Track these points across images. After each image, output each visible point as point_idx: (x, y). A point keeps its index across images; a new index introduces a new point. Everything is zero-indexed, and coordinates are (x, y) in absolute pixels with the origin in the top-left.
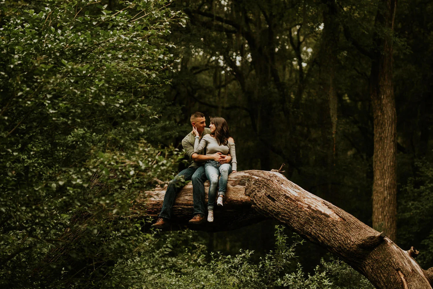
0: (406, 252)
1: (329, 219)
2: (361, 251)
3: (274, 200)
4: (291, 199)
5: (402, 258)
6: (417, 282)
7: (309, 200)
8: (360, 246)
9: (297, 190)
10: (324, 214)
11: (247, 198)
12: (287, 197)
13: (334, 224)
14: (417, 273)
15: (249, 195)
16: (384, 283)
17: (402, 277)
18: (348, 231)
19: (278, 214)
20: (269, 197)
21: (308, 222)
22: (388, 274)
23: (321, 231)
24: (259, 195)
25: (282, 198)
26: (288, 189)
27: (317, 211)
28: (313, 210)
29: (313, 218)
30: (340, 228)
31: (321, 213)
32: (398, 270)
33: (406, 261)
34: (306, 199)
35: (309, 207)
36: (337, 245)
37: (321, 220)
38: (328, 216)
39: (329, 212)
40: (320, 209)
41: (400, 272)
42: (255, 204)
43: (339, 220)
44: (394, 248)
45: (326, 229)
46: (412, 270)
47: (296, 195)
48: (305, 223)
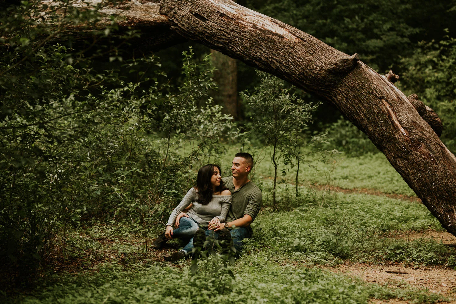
0: (384, 77)
1: (284, 40)
2: (331, 77)
3: (204, 19)
4: (228, 17)
5: (383, 84)
6: (406, 112)
7: (252, 18)
8: (329, 71)
9: (233, 7)
10: (276, 34)
11: (163, 17)
12: (222, 15)
13: (292, 46)
14: (404, 102)
15: (166, 15)
16: (365, 114)
17: (388, 106)
18: (312, 55)
19: (212, 36)
20: (196, 15)
21: (255, 44)
22: (369, 104)
23: (274, 55)
24: (181, 13)
25: (216, 17)
26: (221, 5)
27: (266, 31)
28: (260, 30)
29: (263, 39)
30: (300, 51)
31: (271, 33)
32: (381, 98)
33: (388, 87)
34: (248, 17)
35: (254, 26)
36: (298, 71)
37: (273, 42)
38: (282, 37)
39: (281, 32)
40: (269, 28)
41: (384, 101)
42: (176, 25)
43: (297, 41)
44: (371, 72)
45: (281, 52)
46: (398, 98)
47: (233, 12)
48: (252, 45)
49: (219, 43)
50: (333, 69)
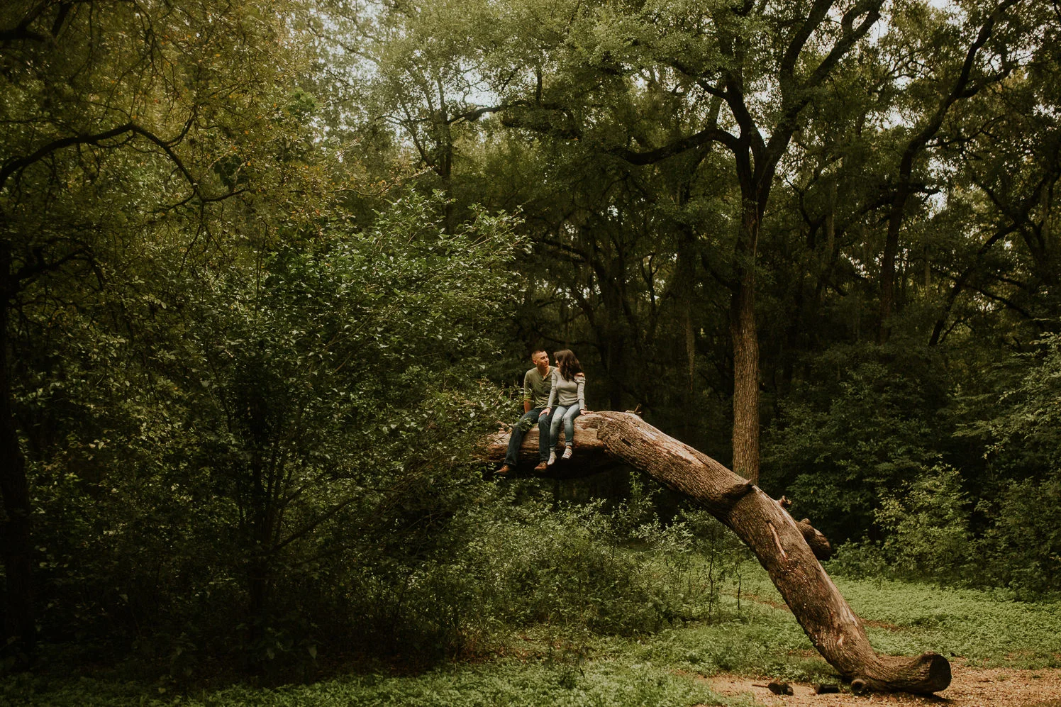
0: (776, 502)
1: (691, 465)
2: (726, 501)
3: (629, 444)
4: (648, 444)
5: (773, 508)
6: (789, 535)
7: (669, 445)
8: (725, 495)
9: (655, 434)
10: (686, 460)
11: (599, 442)
12: (644, 441)
13: (697, 470)
14: (790, 526)
15: (601, 439)
16: (753, 537)
17: (773, 529)
18: (713, 479)
19: (634, 459)
20: (624, 441)
21: (667, 468)
22: (757, 526)
23: (682, 479)
24: (613, 438)
25: (639, 443)
26: (645, 432)
27: (677, 457)
28: (673, 455)
29: (673, 464)
30: (703, 476)
31: (681, 458)
32: (768, 522)
33: (776, 512)
34: (665, 444)
35: (669, 452)
36: (700, 493)
37: (682, 467)
38: (690, 463)
39: (690, 457)
40: (681, 454)
41: (770, 524)
42: (608, 449)
43: (702, 466)
44: (764, 497)
45: (687, 476)
46: (784, 522)
47: (654, 438)
48: (665, 469)
49: (640, 466)
50: (728, 493)
